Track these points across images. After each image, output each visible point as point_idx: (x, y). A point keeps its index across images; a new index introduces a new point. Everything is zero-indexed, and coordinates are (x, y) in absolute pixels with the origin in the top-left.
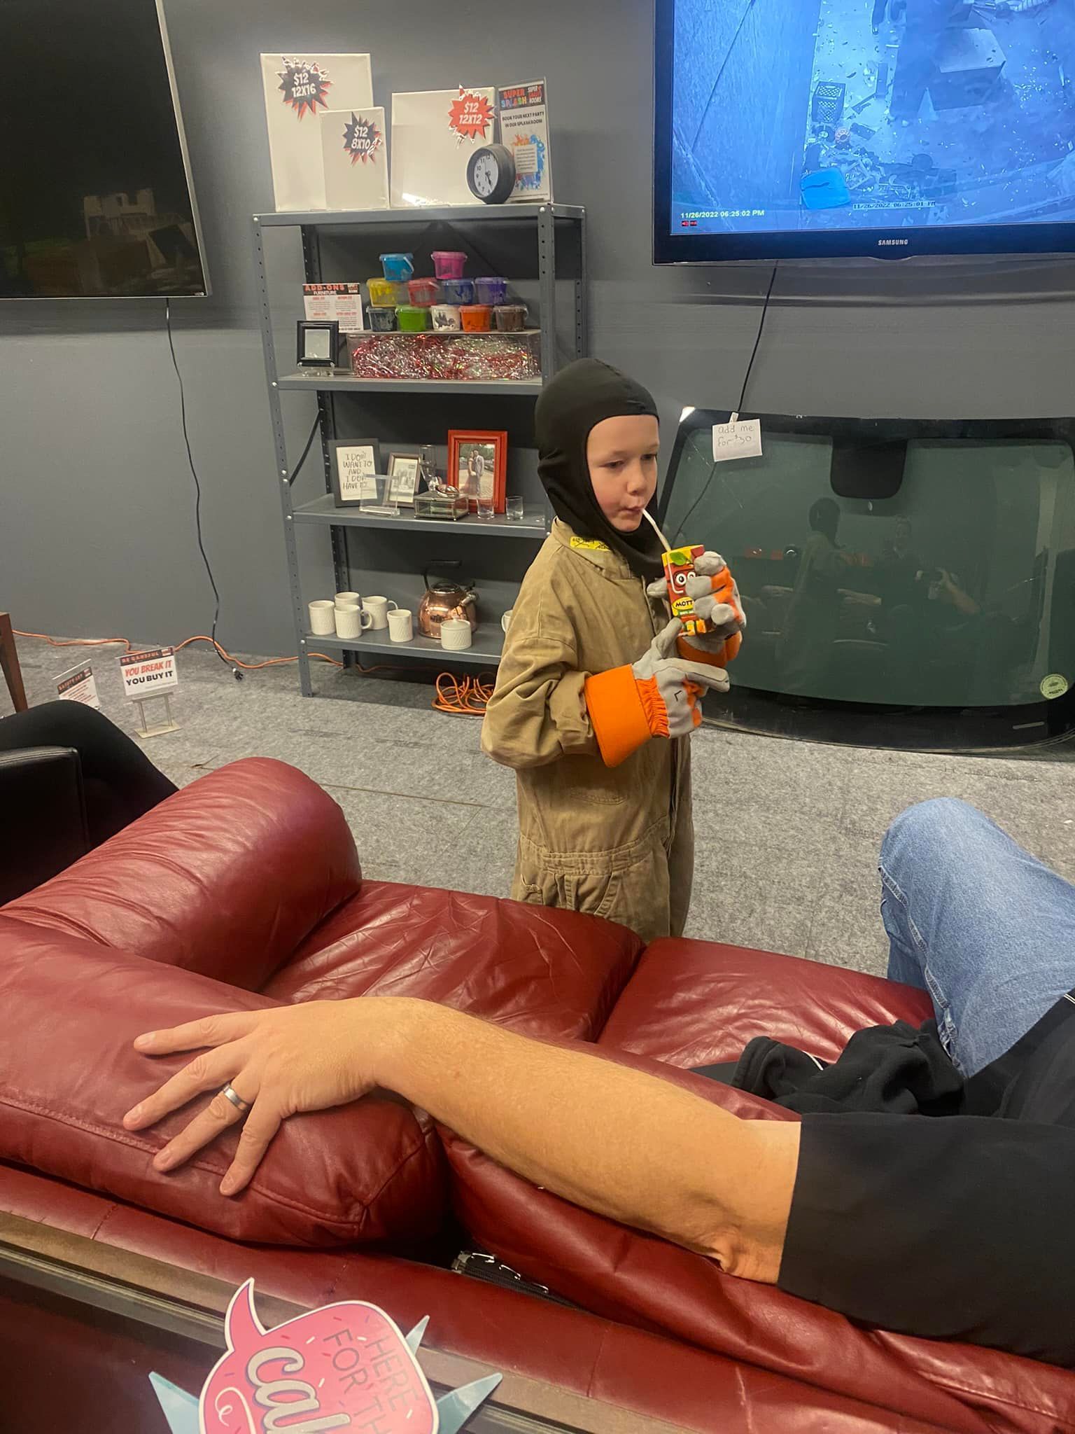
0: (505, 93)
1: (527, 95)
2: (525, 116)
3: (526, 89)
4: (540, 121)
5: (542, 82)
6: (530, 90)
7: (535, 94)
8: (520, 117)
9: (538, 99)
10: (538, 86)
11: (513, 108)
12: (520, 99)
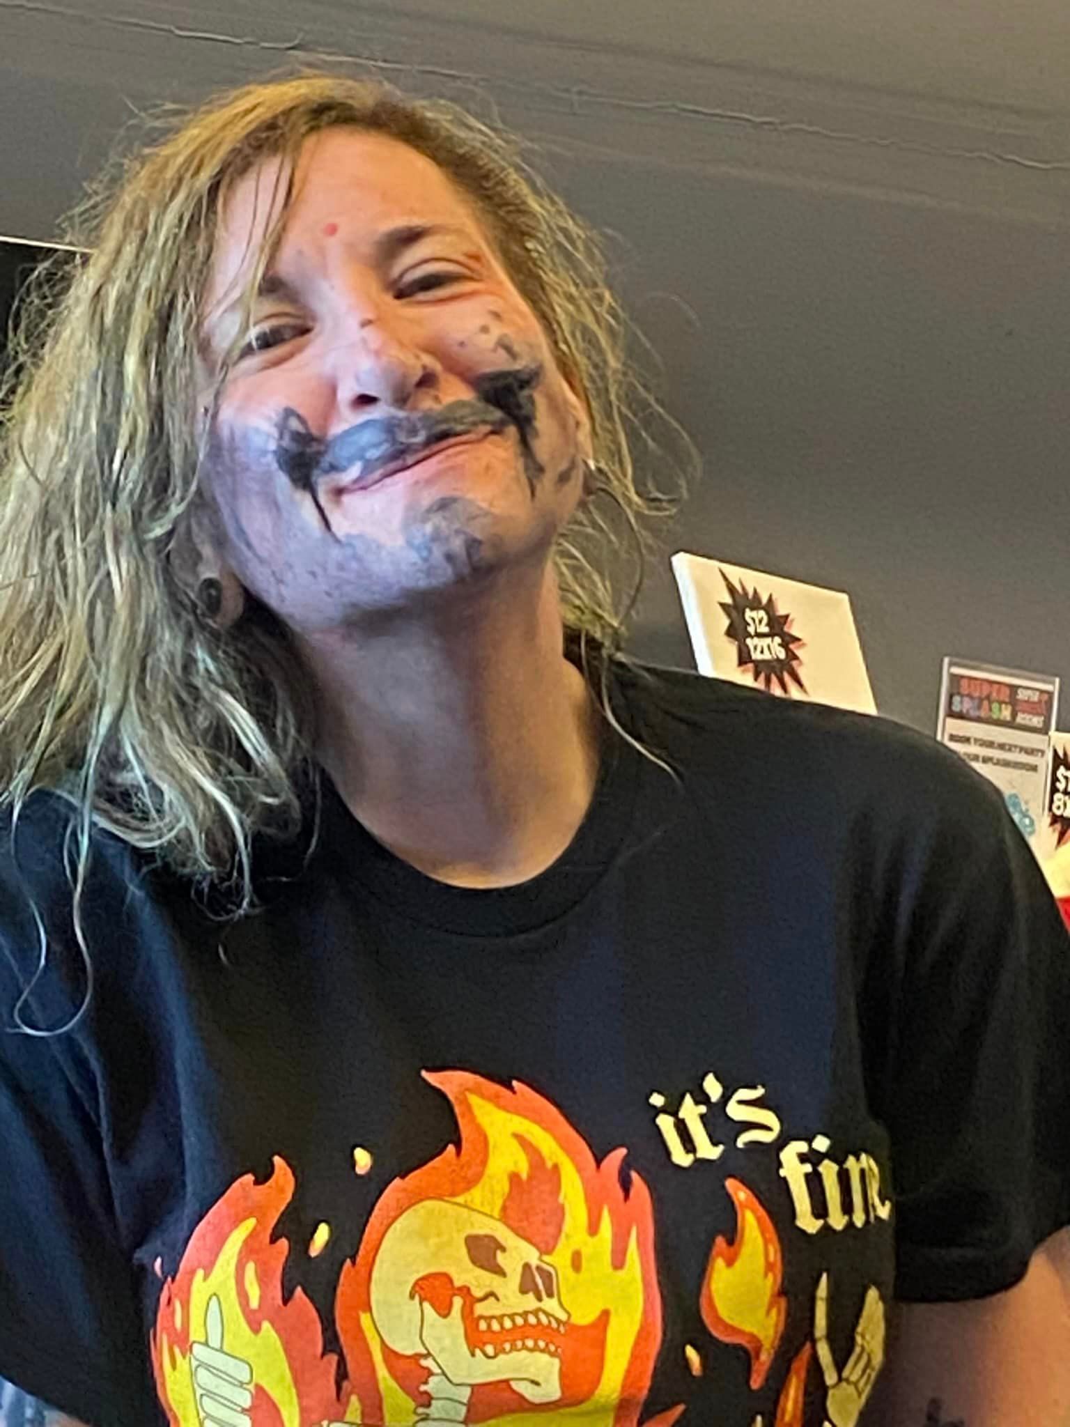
0: (964, 683)
1: (1013, 702)
2: (1001, 747)
3: (1014, 689)
4: (1034, 768)
5: (1048, 687)
6: (1022, 695)
7: (1032, 708)
8: (990, 744)
9: (1037, 721)
10: (1042, 692)
11: (978, 720)
12: (995, 706)
